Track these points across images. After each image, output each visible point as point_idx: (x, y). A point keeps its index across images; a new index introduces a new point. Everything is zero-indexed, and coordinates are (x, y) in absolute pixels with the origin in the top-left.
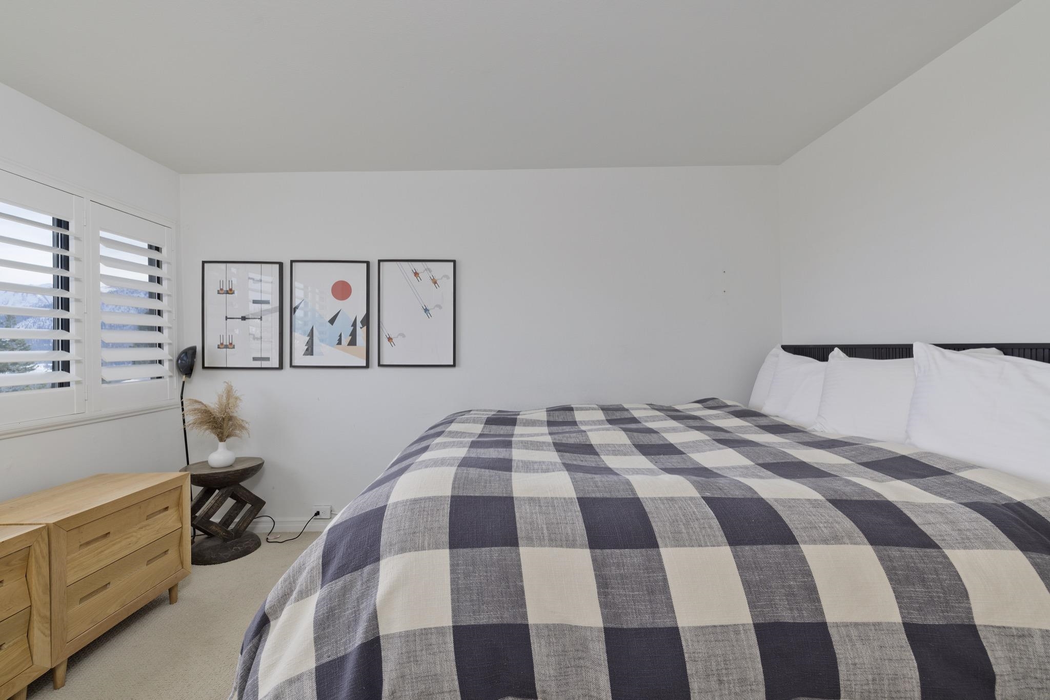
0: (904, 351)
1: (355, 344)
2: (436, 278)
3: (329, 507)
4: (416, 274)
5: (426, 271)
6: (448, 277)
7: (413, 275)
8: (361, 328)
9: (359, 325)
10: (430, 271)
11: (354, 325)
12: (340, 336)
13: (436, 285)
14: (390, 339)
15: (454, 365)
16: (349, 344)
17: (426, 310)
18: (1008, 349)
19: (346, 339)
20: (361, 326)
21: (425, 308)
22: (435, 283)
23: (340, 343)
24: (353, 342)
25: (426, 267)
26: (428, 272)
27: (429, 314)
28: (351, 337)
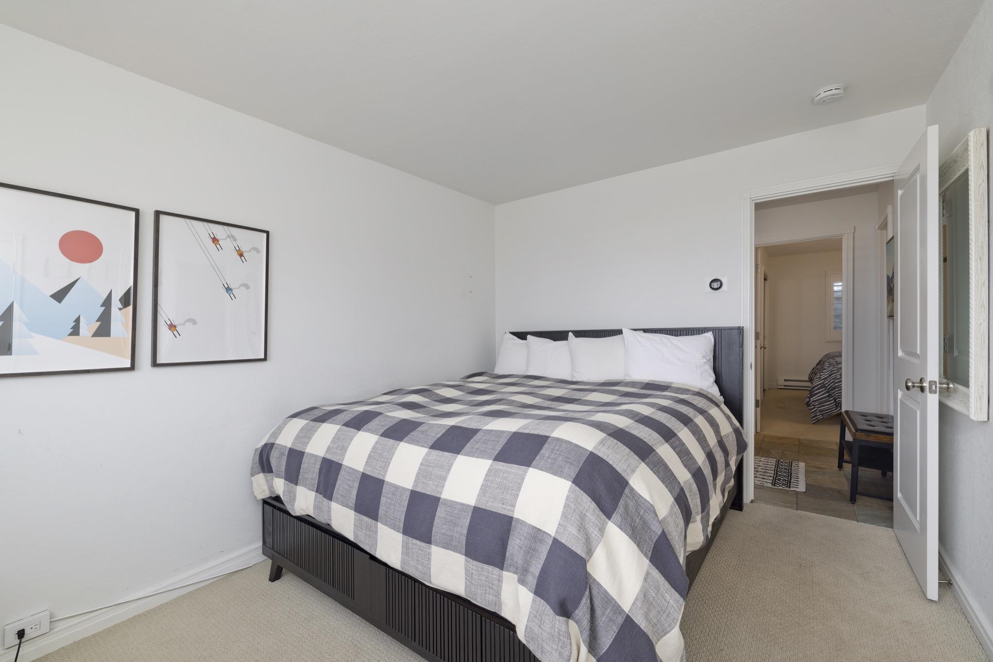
0: (619, 332)
1: (108, 334)
2: (243, 249)
3: (48, 612)
4: (215, 240)
5: (228, 238)
6: (258, 251)
7: (211, 241)
8: (120, 309)
9: (116, 304)
10: (235, 240)
11: (107, 303)
12: (78, 320)
13: (243, 258)
14: (172, 327)
15: (265, 359)
16: (96, 334)
17: (228, 289)
18: (645, 331)
19: (88, 327)
20: (121, 306)
21: (226, 286)
22: (241, 255)
23: (75, 331)
24: (103, 329)
25: (229, 234)
26: (232, 240)
27: (232, 295)
28: (99, 323)
